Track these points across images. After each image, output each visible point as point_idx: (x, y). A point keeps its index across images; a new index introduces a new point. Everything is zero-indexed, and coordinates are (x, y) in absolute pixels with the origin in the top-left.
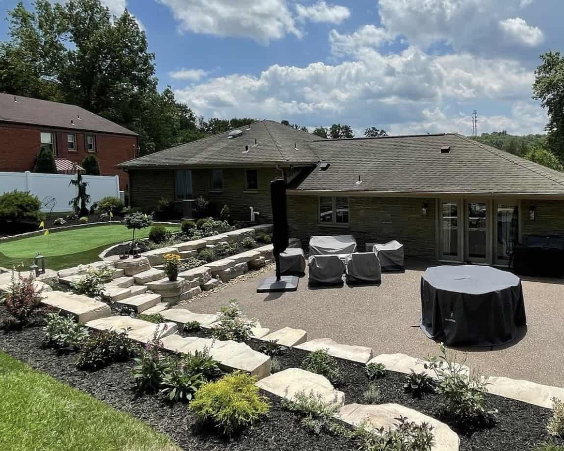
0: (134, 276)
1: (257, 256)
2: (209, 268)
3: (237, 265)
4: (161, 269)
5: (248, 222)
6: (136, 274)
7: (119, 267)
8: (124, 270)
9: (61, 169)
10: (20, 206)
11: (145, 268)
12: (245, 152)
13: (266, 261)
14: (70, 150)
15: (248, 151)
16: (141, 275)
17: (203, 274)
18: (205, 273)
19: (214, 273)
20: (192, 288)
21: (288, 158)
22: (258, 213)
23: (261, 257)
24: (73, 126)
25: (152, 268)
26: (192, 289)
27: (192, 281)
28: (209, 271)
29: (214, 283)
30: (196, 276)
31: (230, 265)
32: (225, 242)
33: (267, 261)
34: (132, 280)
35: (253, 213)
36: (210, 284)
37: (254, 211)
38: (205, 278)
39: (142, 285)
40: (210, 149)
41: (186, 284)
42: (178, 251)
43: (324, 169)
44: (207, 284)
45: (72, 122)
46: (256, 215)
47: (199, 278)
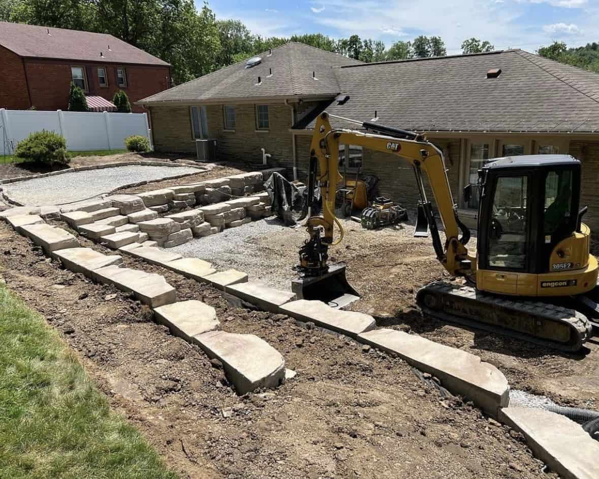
0: (129, 215)
1: (256, 202)
2: (201, 211)
3: (232, 210)
4: (155, 210)
5: (259, 165)
6: (131, 213)
7: (116, 206)
8: (120, 209)
9: (92, 107)
10: (48, 146)
11: (139, 208)
12: (257, 85)
13: (266, 207)
14: (102, 85)
15: (260, 84)
16: (133, 215)
17: (194, 217)
18: (195, 216)
19: (207, 217)
20: (182, 229)
21: (298, 92)
22: (269, 155)
23: (261, 203)
24: (103, 59)
25: (147, 209)
26: (181, 231)
27: (182, 224)
28: (201, 214)
29: (206, 226)
30: (186, 218)
31: (224, 209)
32: (227, 186)
33: (268, 207)
34: (126, 218)
35: (265, 155)
36: (201, 227)
37: (266, 153)
38: (197, 222)
39: (134, 224)
40: (225, 81)
41: (174, 226)
42: (174, 193)
43: (341, 103)
44: (198, 227)
45: (101, 55)
46: (267, 157)
47: (189, 220)
